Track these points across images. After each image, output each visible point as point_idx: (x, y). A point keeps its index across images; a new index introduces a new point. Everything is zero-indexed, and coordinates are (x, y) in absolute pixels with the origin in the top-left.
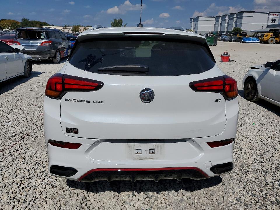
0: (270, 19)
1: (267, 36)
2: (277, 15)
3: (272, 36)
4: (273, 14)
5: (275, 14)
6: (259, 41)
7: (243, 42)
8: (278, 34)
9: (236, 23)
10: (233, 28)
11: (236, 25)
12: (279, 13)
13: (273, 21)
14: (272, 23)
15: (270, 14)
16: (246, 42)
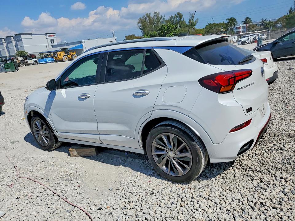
0: (49, 40)
1: (60, 55)
2: (53, 36)
3: (64, 54)
4: (50, 35)
5: (51, 35)
6: (54, 60)
7: (40, 64)
8: (68, 52)
9: (16, 46)
10: (16, 52)
11: (17, 48)
12: (55, 34)
13: (52, 41)
14: (52, 43)
15: (47, 35)
16: (42, 63)
